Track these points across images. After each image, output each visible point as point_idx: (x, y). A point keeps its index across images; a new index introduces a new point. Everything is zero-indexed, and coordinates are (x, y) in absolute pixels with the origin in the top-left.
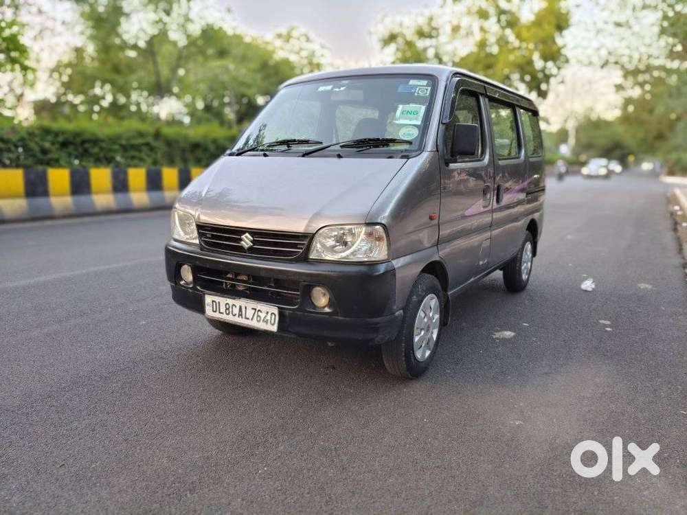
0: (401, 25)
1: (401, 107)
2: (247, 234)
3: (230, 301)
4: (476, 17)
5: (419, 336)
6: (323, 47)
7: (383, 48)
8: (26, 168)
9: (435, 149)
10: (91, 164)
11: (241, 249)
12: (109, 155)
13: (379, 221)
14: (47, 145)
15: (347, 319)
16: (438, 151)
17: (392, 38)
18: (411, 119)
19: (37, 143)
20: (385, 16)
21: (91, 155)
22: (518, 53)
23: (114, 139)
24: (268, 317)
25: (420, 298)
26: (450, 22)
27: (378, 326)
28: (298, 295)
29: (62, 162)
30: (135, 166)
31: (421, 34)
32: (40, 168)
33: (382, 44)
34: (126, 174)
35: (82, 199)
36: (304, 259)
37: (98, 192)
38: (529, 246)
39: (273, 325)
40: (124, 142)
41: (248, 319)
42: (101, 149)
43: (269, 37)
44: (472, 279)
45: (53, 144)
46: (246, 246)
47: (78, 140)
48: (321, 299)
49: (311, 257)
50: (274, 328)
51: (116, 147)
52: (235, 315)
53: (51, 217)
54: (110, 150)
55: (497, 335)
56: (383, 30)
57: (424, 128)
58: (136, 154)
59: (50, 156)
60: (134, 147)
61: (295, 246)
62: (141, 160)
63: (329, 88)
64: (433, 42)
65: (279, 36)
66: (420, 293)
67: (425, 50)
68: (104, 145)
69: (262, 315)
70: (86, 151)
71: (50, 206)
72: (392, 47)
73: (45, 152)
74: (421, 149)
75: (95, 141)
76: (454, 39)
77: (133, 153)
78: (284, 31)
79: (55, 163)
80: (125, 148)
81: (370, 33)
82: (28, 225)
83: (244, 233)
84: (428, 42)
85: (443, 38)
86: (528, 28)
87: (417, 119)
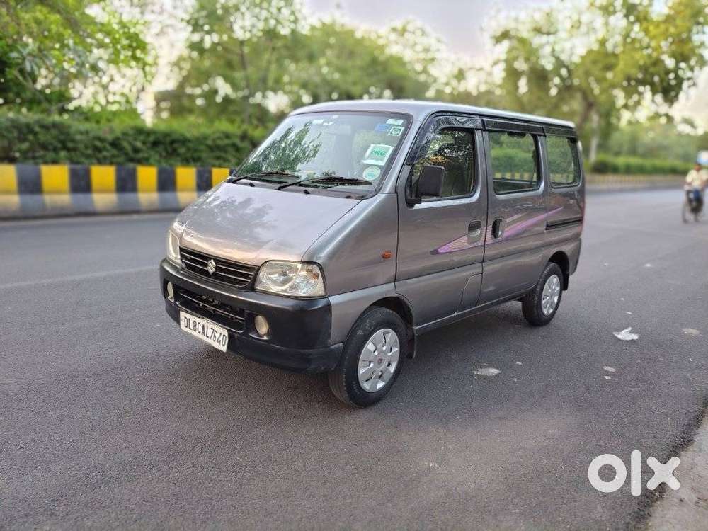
0: (516, 20)
1: (372, 146)
2: (212, 261)
3: (197, 320)
4: (599, 13)
5: (366, 369)
6: (439, 41)
7: (495, 45)
8: (119, 165)
9: (394, 191)
10: (179, 164)
11: (206, 273)
12: (196, 155)
13: (314, 261)
14: (139, 144)
15: (284, 348)
16: (396, 192)
17: (505, 35)
18: (377, 160)
19: (130, 143)
20: (499, 11)
21: (178, 155)
22: (646, 52)
23: (202, 140)
24: (221, 339)
25: (368, 333)
26: (570, 17)
27: (311, 357)
28: (243, 321)
29: (152, 161)
30: (220, 166)
31: (538, 31)
32: (131, 165)
33: (494, 41)
34: (210, 173)
35: (168, 195)
36: (252, 288)
37: (183, 190)
38: (554, 280)
39: (224, 345)
40: (209, 142)
41: (208, 337)
42: (189, 149)
43: (383, 31)
44: (456, 314)
45: (144, 143)
46: (211, 272)
47: (168, 140)
48: (263, 327)
49: (258, 288)
50: (224, 349)
51: (203, 147)
52: (199, 332)
53: (138, 212)
54: (196, 150)
55: (481, 372)
56: (496, 26)
57: (386, 170)
58: (223, 154)
59: (140, 155)
60: (219, 148)
61: (246, 276)
62: (226, 160)
63: (320, 122)
64: (551, 38)
65: (394, 30)
66: (367, 327)
67: (542, 46)
68: (191, 145)
69: (217, 335)
70: (175, 150)
71: (137, 201)
72: (506, 44)
73: (136, 150)
74: (377, 191)
75: (184, 141)
76: (572, 36)
77: (218, 153)
78: (399, 25)
79: (145, 161)
80: (211, 149)
81: (482, 29)
82: (117, 218)
83: (211, 259)
84: (544, 39)
85: (562, 35)
86: (657, 25)
87: (382, 160)
